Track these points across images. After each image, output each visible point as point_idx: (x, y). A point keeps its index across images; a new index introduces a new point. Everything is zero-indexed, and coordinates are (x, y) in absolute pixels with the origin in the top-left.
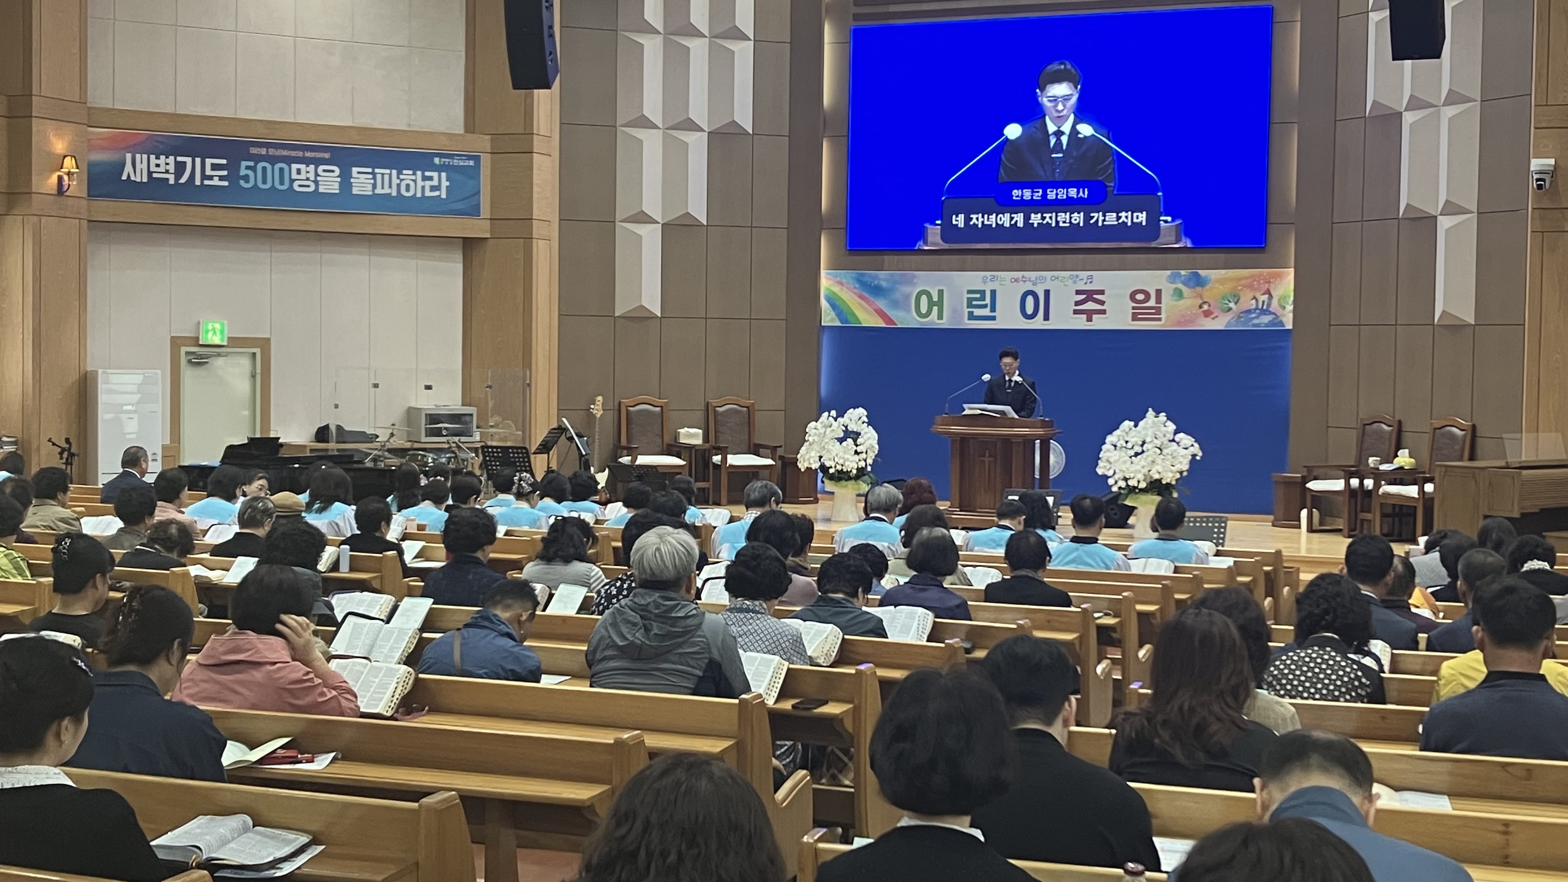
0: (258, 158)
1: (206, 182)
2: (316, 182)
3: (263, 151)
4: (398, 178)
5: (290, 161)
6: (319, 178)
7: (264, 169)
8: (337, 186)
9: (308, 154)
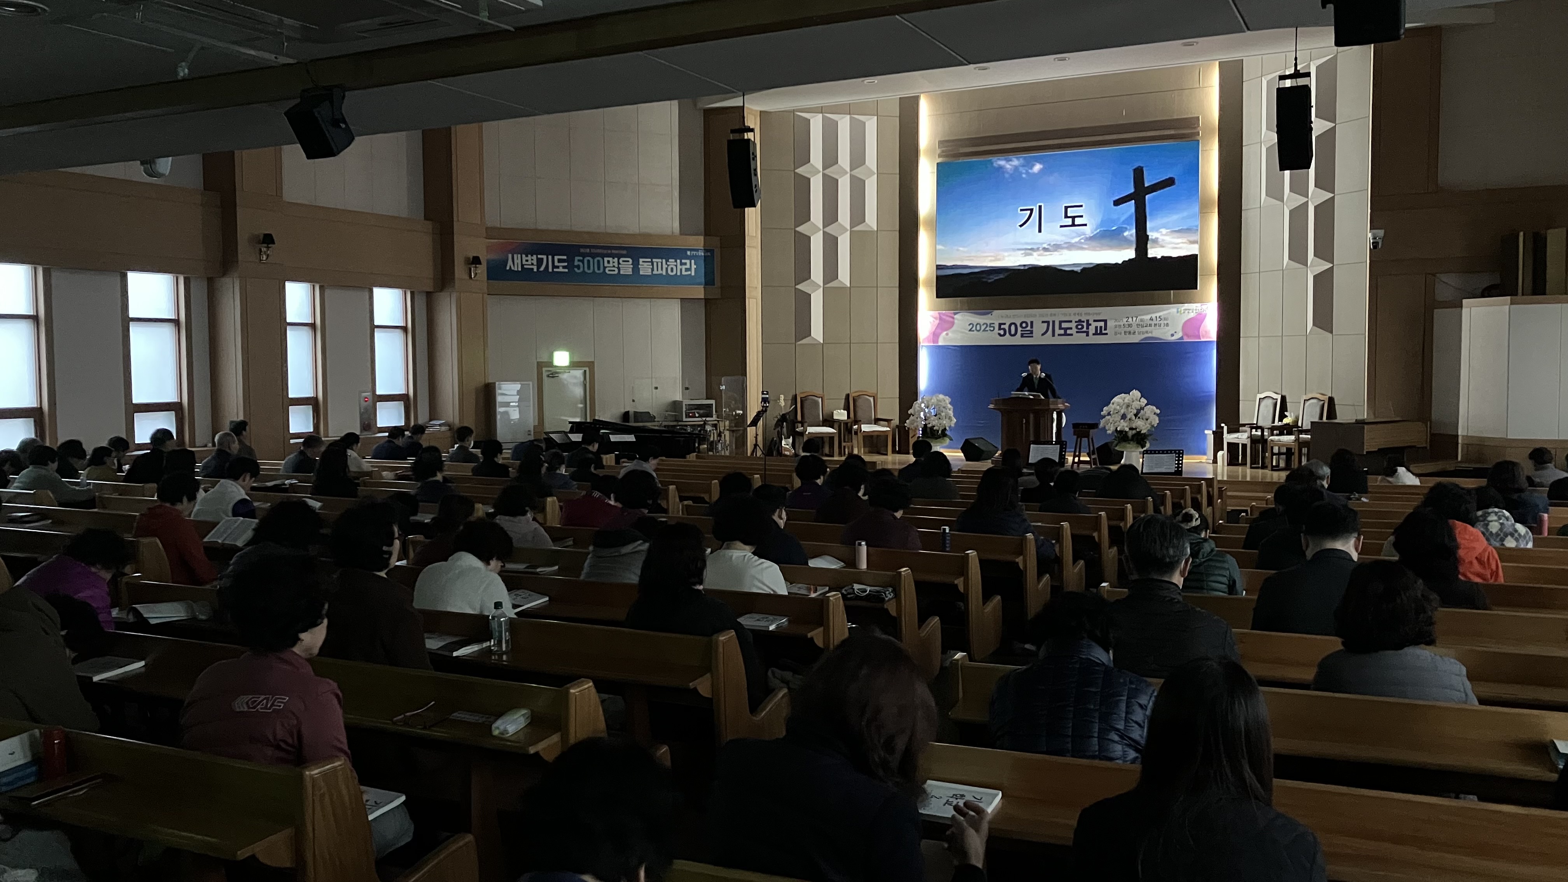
0: (584, 255)
1: (555, 270)
2: (619, 268)
3: (588, 250)
4: (666, 264)
5: (603, 256)
6: (620, 266)
7: (589, 261)
8: (631, 270)
9: (614, 251)
